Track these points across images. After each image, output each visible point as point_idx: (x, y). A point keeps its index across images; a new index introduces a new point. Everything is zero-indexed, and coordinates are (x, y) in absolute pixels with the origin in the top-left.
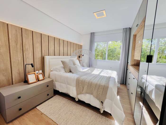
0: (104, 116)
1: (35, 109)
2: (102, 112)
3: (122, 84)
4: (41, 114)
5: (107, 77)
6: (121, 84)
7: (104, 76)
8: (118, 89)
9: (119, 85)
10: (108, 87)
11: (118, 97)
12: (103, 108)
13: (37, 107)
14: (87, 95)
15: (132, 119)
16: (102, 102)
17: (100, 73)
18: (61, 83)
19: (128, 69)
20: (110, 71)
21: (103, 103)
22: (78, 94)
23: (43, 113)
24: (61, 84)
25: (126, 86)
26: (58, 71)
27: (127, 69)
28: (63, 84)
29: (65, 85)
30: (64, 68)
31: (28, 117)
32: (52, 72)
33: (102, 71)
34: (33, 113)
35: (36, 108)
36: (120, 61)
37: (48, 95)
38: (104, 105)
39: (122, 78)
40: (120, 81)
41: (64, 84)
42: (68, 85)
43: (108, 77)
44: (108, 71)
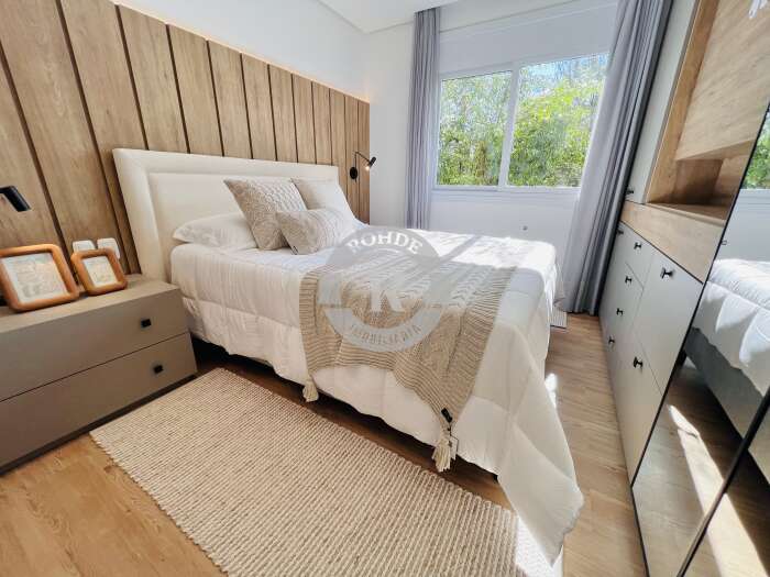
0: (455, 484)
1: (84, 440)
2: (443, 464)
3: (579, 313)
4: (108, 469)
5: (493, 269)
6: (571, 313)
7: (475, 266)
8: (557, 335)
9: (562, 319)
10: (491, 325)
11: (551, 382)
12: (450, 444)
13: (91, 433)
14: (365, 370)
15: (620, 503)
16: (445, 412)
17: (459, 250)
18: (227, 306)
19: (622, 233)
20: (514, 244)
21: (450, 419)
22: (313, 367)
23: (117, 466)
24: (231, 310)
25: (599, 320)
26: (213, 239)
27: (616, 232)
28: (235, 312)
29: (247, 315)
30: (250, 224)
31: (28, 484)
32: (183, 247)
33: (469, 243)
34: (63, 465)
35: (91, 437)
36: (580, 187)
37: (158, 369)
38: (455, 431)
39: (583, 283)
40: (567, 295)
41: (242, 314)
42: (261, 318)
43: (502, 270)
44: (508, 240)
